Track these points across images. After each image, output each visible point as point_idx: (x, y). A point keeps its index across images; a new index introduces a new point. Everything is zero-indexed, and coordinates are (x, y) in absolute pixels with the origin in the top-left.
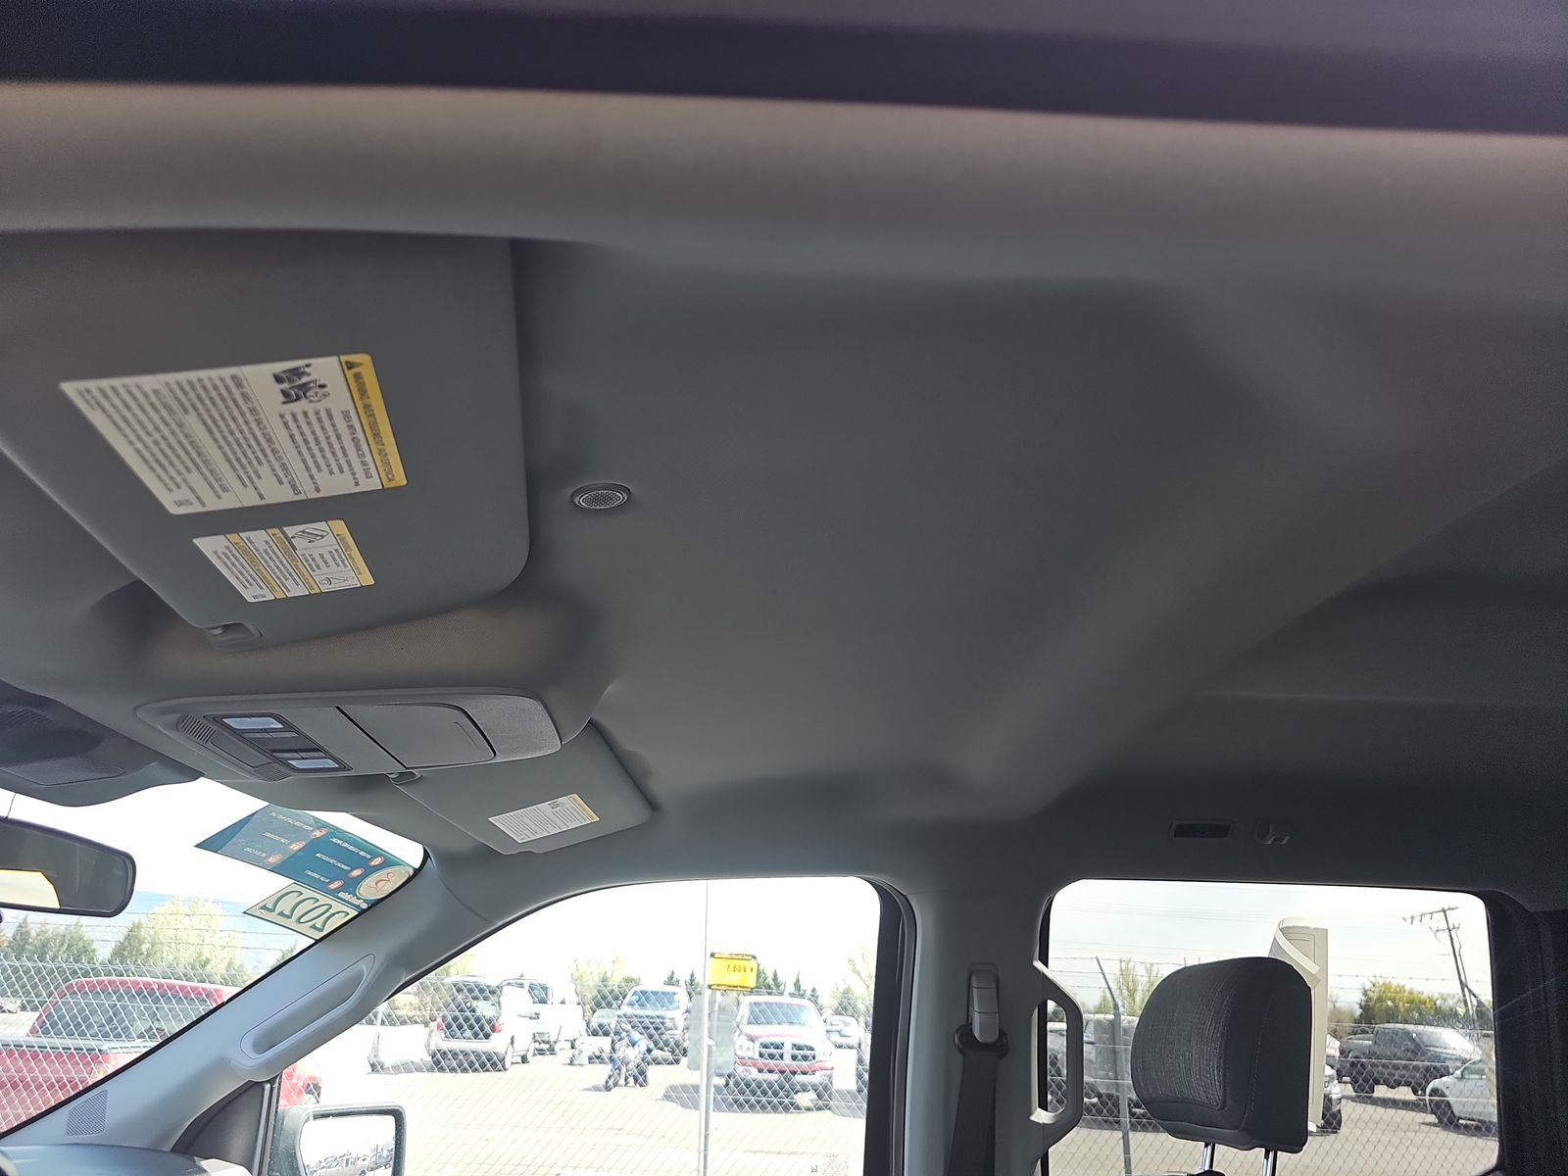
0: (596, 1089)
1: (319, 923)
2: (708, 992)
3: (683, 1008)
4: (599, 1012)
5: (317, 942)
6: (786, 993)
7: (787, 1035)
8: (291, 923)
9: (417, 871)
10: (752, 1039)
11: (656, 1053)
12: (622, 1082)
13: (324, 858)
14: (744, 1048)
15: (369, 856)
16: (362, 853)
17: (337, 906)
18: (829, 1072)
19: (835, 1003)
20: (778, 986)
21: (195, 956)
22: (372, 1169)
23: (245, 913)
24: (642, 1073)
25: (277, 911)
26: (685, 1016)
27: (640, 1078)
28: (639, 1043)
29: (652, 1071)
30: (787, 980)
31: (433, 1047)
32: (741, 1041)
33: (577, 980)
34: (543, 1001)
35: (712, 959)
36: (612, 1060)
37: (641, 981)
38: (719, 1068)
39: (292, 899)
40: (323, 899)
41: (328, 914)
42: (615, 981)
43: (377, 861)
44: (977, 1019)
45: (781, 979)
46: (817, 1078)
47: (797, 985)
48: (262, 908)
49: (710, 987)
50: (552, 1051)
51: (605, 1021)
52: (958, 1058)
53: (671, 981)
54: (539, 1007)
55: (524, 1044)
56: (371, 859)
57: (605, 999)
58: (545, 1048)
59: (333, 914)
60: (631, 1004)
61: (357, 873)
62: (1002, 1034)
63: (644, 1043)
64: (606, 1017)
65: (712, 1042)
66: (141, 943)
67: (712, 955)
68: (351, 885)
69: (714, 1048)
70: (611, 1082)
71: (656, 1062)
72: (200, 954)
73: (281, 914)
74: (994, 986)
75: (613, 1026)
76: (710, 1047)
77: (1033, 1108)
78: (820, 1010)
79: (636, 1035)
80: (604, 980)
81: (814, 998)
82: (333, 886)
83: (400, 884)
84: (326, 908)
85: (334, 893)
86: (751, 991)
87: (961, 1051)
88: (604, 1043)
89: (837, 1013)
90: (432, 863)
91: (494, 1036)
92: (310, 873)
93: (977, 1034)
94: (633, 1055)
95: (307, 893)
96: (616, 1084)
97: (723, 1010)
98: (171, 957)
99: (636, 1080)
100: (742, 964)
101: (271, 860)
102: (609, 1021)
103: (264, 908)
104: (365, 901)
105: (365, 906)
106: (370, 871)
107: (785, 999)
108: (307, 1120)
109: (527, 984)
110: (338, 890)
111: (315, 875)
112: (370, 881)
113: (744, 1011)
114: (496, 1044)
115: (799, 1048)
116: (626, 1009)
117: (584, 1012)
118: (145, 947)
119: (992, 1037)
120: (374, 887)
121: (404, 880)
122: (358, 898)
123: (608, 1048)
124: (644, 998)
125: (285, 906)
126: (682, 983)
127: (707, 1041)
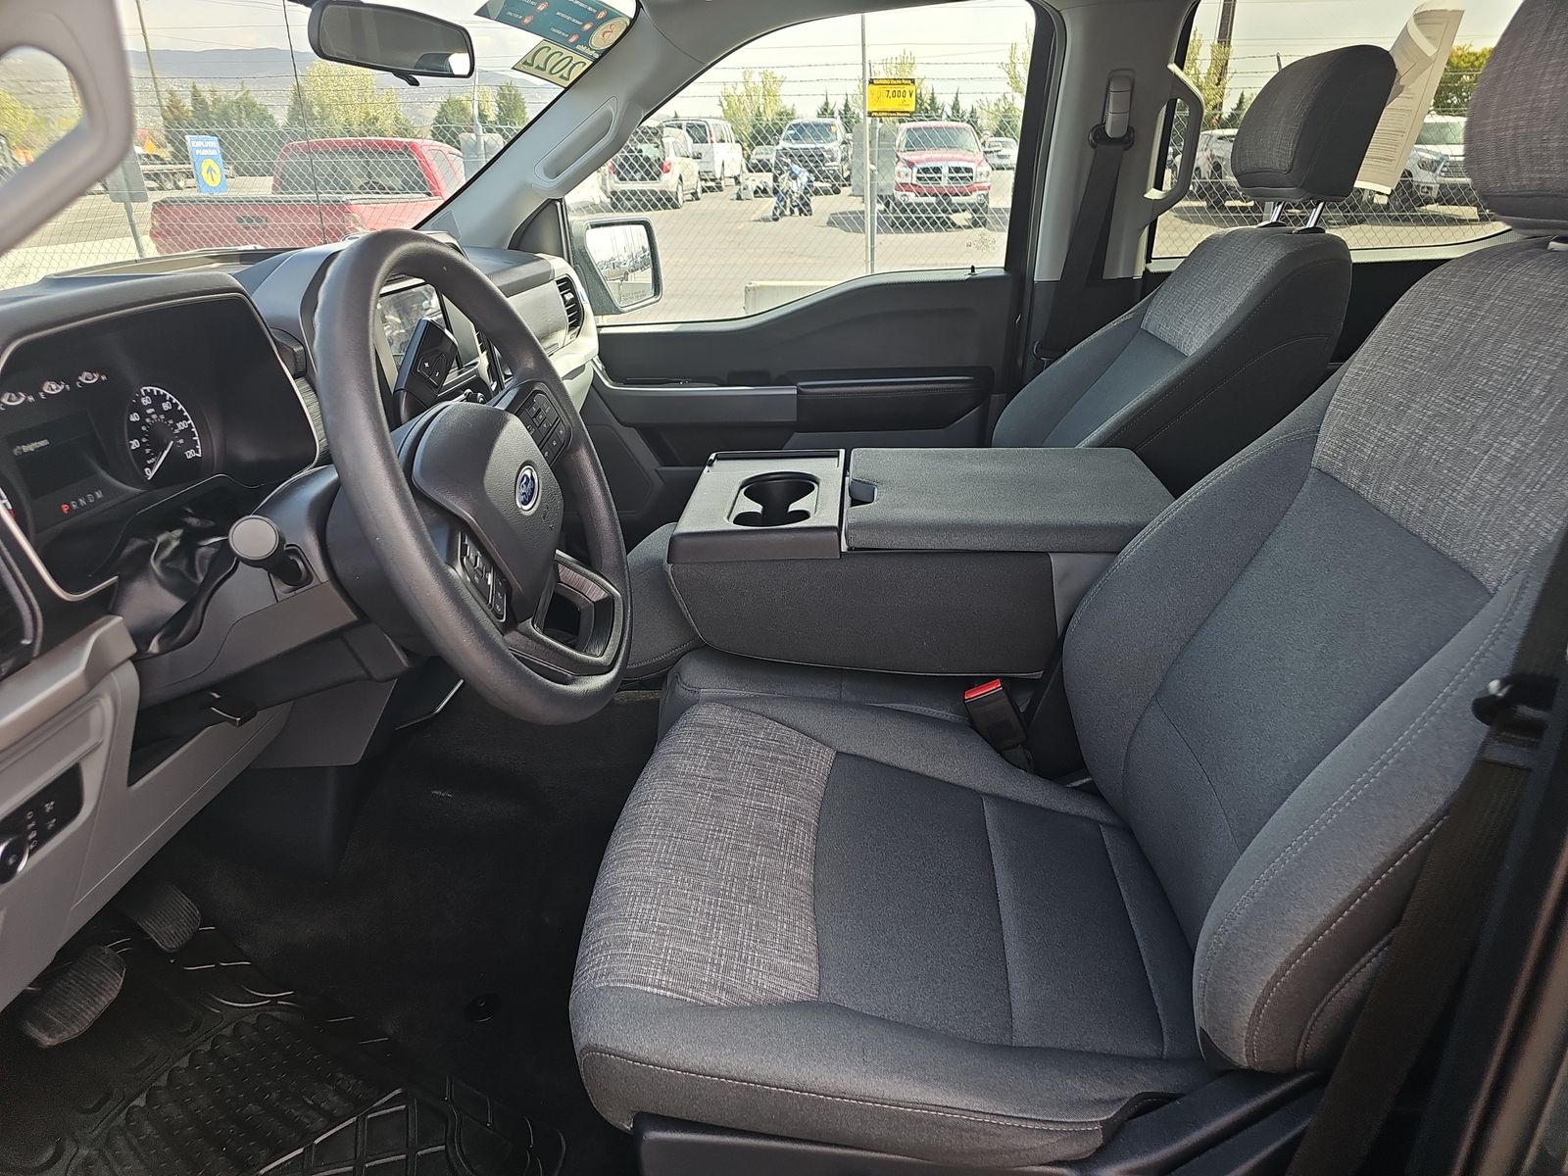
0: (766, 220)
1: (565, 73)
2: (869, 120)
3: (840, 139)
4: (758, 149)
5: (567, 89)
6: (944, 117)
7: (943, 159)
8: (545, 74)
9: (633, 21)
10: (911, 165)
11: (817, 184)
12: (788, 212)
13: (563, 15)
14: (902, 174)
15: (595, 11)
16: (589, 8)
17: (577, 58)
18: (984, 192)
19: (995, 125)
20: (936, 110)
21: (363, 115)
22: (633, 271)
23: (513, 68)
24: (807, 204)
25: (535, 66)
26: (842, 147)
27: (804, 208)
28: (800, 176)
29: (816, 202)
30: (945, 101)
31: (609, 190)
32: (900, 167)
33: (730, 116)
34: (703, 140)
35: (872, 86)
36: (775, 192)
37: (797, 114)
38: (882, 190)
39: (544, 54)
40: (567, 54)
41: (571, 65)
42: (769, 116)
43: (602, 15)
44: (1110, 117)
45: (939, 100)
46: (974, 198)
47: (955, 107)
48: (524, 63)
49: (870, 114)
50: (720, 189)
51: (763, 157)
52: (1090, 152)
53: (825, 111)
54: (700, 147)
55: (693, 182)
56: (597, 13)
57: (761, 135)
58: (712, 185)
59: (574, 65)
60: (787, 139)
61: (587, 27)
62: (1130, 129)
63: (804, 176)
64: (766, 153)
65: (873, 167)
66: (311, 107)
67: (871, 82)
68: (585, 39)
69: (876, 173)
70: (778, 213)
71: (816, 192)
72: (367, 114)
73: (538, 67)
74: (1129, 89)
75: (773, 161)
76: (872, 171)
77: (1148, 187)
78: (979, 132)
79: (796, 168)
80: (759, 114)
81: (973, 121)
82: (572, 40)
83: (621, 33)
84: (568, 59)
85: (572, 47)
86: (911, 116)
87: (1093, 146)
88: (766, 178)
89: (997, 134)
90: (645, 12)
91: (664, 177)
92: (554, 30)
93: (1108, 132)
94: (796, 187)
95: (554, 48)
96: (782, 214)
97: (883, 136)
98: (343, 119)
99: (801, 211)
100: (901, 88)
101: (526, 21)
102: (768, 157)
103: (525, 63)
104: (596, 51)
105: (597, 56)
106: (597, 24)
107: (944, 123)
108: (588, 229)
109: (684, 124)
110: (576, 43)
111: (558, 31)
112: (598, 33)
113: (901, 138)
114: (668, 182)
115: (958, 170)
116: (783, 144)
117: (743, 149)
118: (316, 110)
119: (1121, 133)
120: (603, 39)
121: (623, 30)
122: (591, 49)
123: (771, 184)
124: (801, 131)
125: (540, 60)
126: (836, 114)
127: (870, 166)
